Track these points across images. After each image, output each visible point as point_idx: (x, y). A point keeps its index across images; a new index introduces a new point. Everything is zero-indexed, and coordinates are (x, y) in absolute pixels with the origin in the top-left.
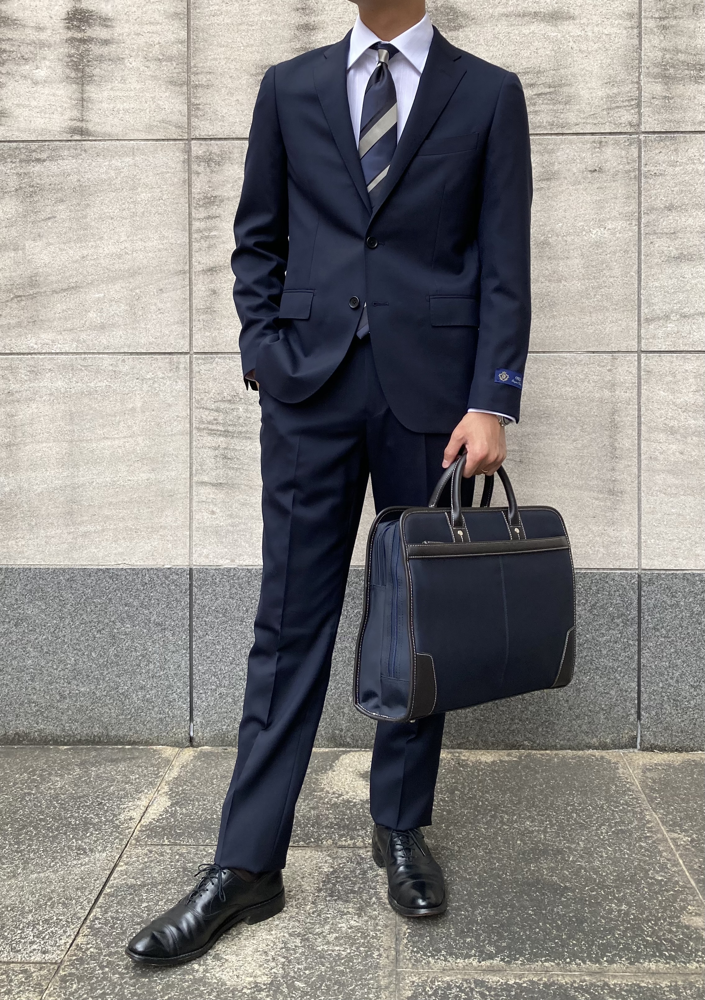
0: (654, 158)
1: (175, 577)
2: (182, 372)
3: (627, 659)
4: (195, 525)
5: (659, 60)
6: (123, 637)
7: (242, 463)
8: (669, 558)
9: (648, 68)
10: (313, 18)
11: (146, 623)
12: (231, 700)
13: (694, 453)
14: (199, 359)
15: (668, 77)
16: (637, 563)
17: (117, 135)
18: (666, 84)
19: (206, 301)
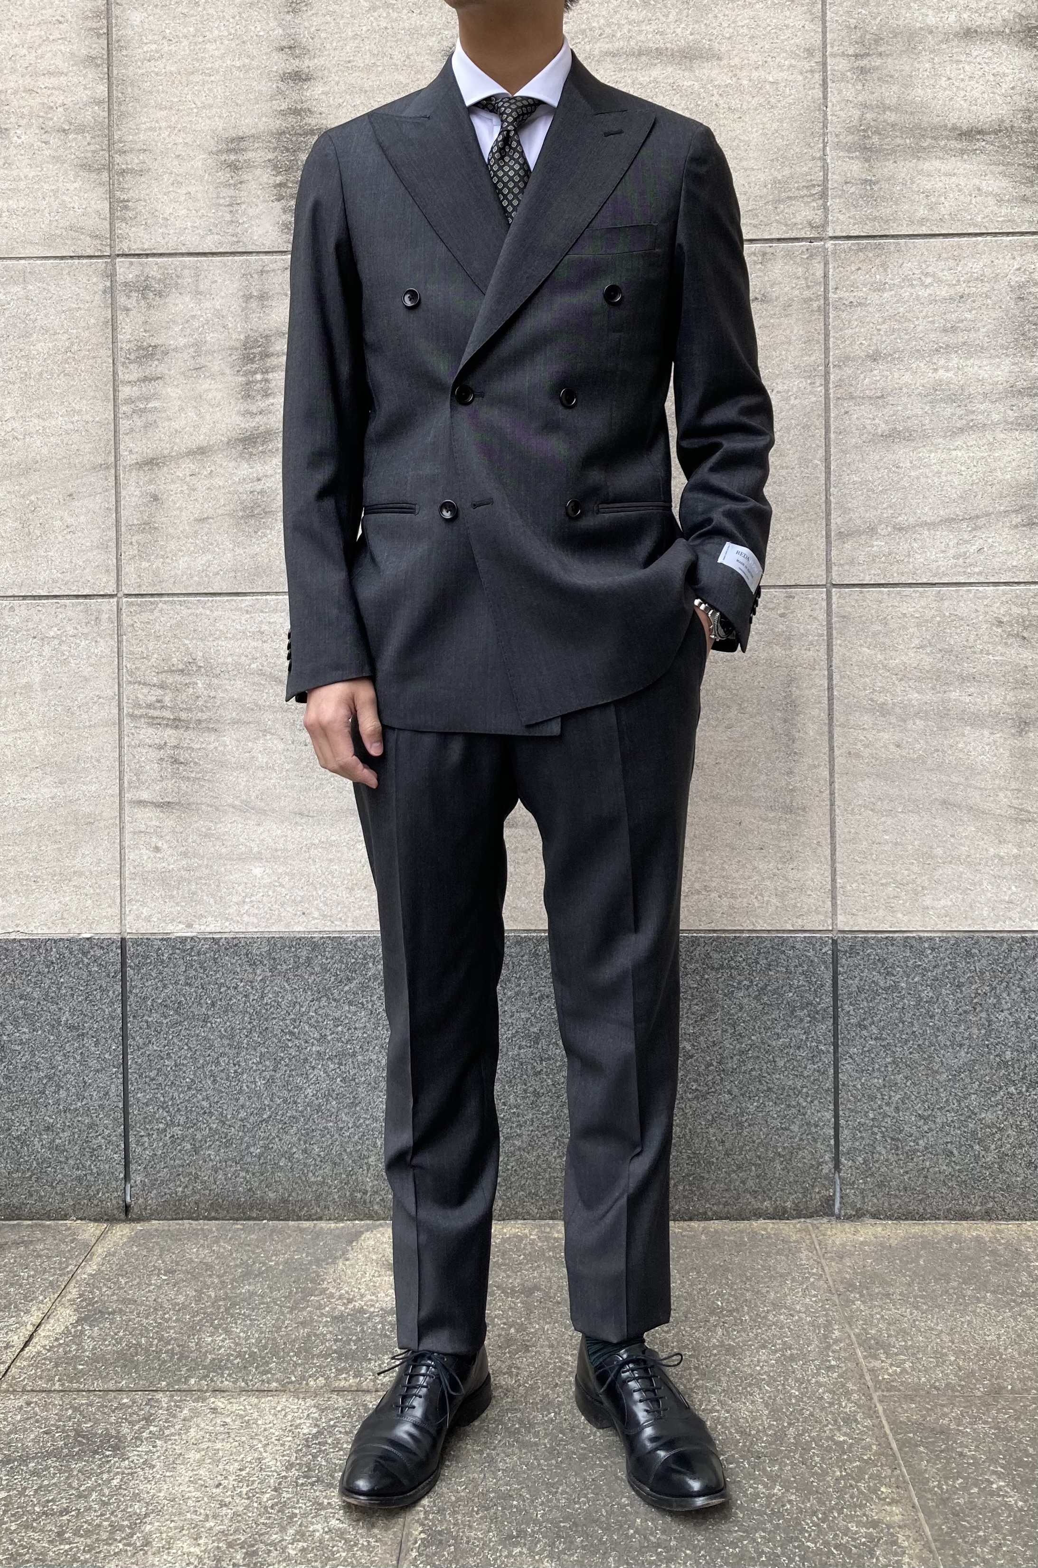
0: (848, 277)
1: (99, 952)
2: (105, 625)
3: (817, 1074)
4: (129, 869)
5: (855, 123)
6: (18, 1048)
7: (202, 771)
8: (881, 913)
9: (837, 135)
10: (307, 62)
11: (53, 1027)
12: (189, 1146)
13: (918, 746)
14: (132, 604)
15: (870, 149)
16: (830, 921)
18: (866, 161)
19: (141, 512)
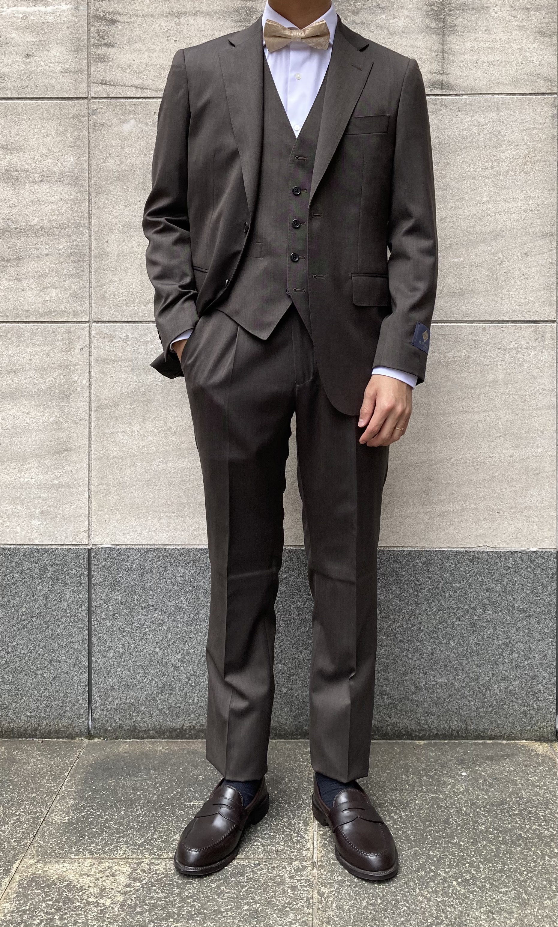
1: (541, 561)
2: (548, 341)
6: (484, 624)
11: (509, 610)
17: (480, 89)
